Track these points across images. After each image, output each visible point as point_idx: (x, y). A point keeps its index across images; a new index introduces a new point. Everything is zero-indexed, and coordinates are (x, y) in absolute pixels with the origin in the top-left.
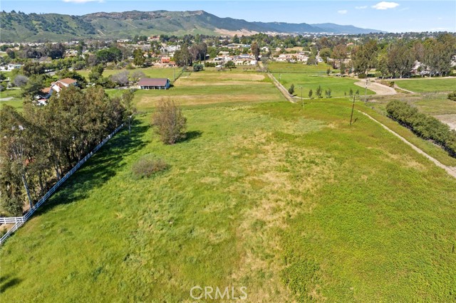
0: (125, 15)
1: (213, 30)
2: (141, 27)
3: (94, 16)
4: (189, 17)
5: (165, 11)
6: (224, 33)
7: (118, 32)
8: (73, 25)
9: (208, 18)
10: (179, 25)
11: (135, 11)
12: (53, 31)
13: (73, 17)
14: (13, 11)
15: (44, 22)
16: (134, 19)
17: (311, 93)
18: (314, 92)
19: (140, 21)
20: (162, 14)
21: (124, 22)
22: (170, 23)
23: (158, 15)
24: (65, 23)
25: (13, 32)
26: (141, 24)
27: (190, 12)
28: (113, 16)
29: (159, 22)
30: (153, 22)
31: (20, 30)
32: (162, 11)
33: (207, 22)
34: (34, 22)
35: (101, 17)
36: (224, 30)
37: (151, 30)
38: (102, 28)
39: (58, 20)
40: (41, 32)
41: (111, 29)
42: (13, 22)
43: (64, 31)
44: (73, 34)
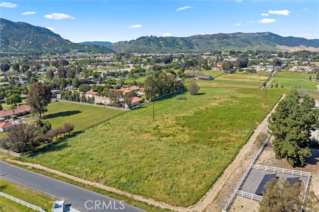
0: (213, 36)
1: (274, 46)
2: (222, 44)
3: (194, 37)
4: (258, 37)
5: (241, 33)
6: (283, 48)
7: (207, 47)
8: (181, 43)
9: (273, 38)
10: (249, 42)
12: (170, 46)
13: (182, 39)
14: (152, 36)
15: (166, 42)
16: (218, 39)
19: (222, 40)
20: (238, 35)
21: (211, 41)
22: (243, 41)
23: (235, 36)
24: (177, 42)
25: (150, 47)
26: (222, 42)
27: (259, 33)
28: (205, 37)
29: (235, 41)
30: (230, 41)
31: (154, 46)
32: (239, 33)
33: (271, 40)
34: (161, 42)
35: (198, 38)
36: (284, 46)
37: (229, 46)
38: (197, 45)
39: (174, 40)
40: (164, 47)
41: (203, 46)
42: (151, 42)
43: (176, 47)
44: (180, 48)
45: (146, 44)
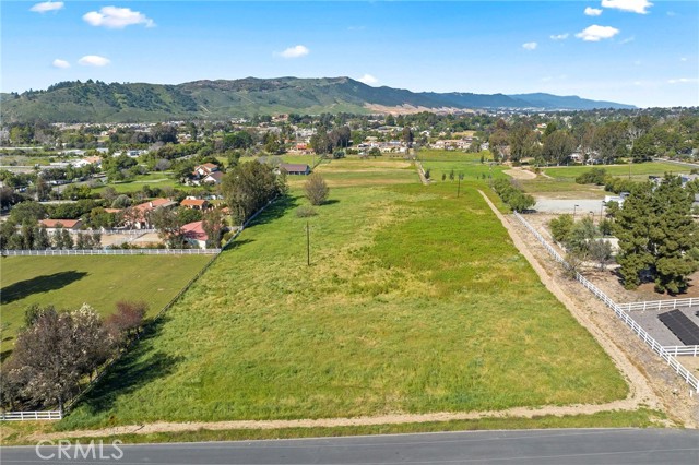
0: (238, 84)
1: (361, 105)
2: (259, 101)
3: (194, 85)
4: (327, 87)
5: (294, 78)
6: (376, 109)
7: (228, 108)
8: (167, 98)
9: (355, 88)
10: (313, 98)
11: (251, 78)
12: (141, 106)
13: (169, 88)
14: (90, 81)
15: (130, 95)
16: (250, 90)
17: (444, 177)
18: (447, 175)
19: (259, 93)
20: (289, 83)
21: (236, 94)
22: (301, 95)
23: (285, 84)
24: (156, 95)
25: (90, 108)
26: (260, 97)
27: (329, 80)
28: (220, 86)
29: (285, 94)
30: (276, 94)
31: (98, 106)
32: (289, 78)
33: (353, 93)
34: (117, 95)
35: (204, 87)
36: (377, 105)
37: (274, 106)
38: (206, 102)
39: (148, 91)
40: (126, 109)
41: (219, 105)
42: (90, 95)
43: (155, 107)
44: (167, 110)
45: (78, 101)
